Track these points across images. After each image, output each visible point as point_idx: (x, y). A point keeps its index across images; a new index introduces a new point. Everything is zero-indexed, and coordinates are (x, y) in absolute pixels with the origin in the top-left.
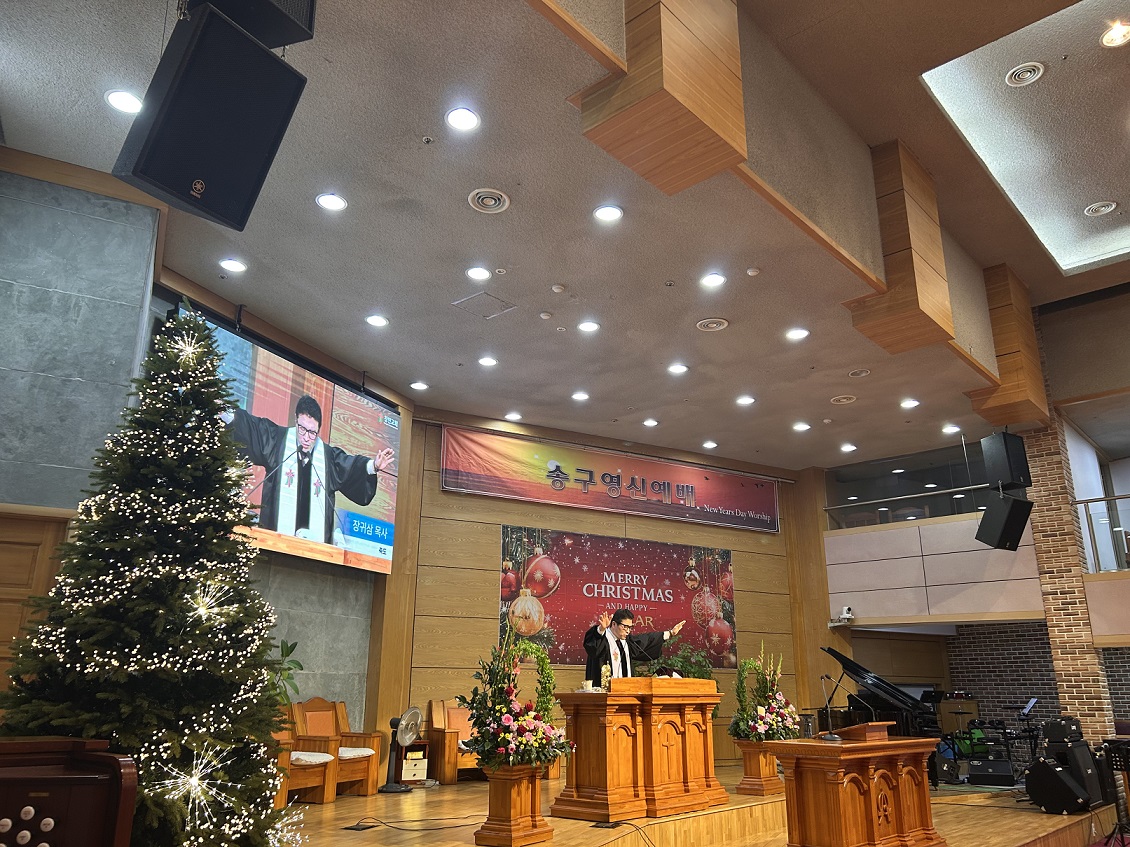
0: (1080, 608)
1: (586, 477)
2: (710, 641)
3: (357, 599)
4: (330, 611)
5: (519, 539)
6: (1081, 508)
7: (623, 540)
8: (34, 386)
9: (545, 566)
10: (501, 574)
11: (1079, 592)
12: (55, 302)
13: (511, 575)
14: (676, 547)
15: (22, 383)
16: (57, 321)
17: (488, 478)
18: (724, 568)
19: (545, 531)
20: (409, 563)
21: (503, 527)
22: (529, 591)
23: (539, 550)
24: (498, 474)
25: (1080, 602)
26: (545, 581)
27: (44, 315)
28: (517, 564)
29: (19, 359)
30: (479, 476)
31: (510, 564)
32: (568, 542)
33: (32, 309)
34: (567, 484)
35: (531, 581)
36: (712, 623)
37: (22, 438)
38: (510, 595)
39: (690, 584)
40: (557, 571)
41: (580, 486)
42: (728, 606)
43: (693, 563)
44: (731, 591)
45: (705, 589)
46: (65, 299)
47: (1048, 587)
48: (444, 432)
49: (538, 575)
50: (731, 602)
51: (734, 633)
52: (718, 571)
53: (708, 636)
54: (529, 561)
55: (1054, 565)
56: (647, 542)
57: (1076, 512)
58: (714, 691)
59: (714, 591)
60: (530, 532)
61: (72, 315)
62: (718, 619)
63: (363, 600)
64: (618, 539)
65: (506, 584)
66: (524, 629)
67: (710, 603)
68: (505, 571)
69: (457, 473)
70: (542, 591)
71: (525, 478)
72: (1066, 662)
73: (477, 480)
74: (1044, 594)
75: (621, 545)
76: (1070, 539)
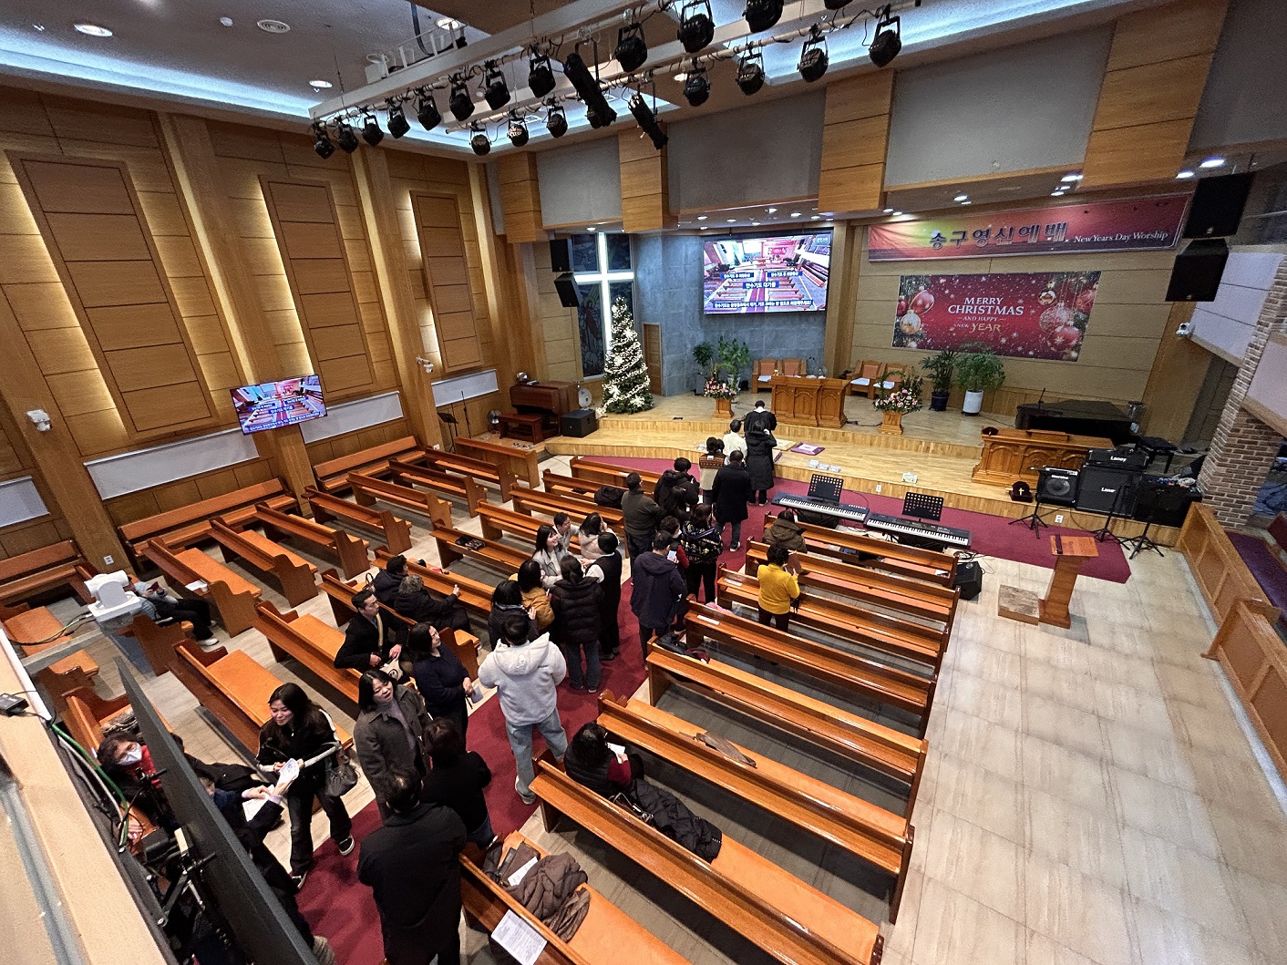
0: (1254, 365)
1: (960, 236)
2: (1053, 342)
4: (799, 326)
5: (910, 283)
7: (986, 275)
9: (926, 297)
10: (898, 303)
13: (903, 303)
14: (1035, 275)
17: (892, 250)
18: (1089, 287)
19: (927, 276)
21: (902, 277)
22: (912, 311)
23: (922, 288)
24: (898, 247)
26: (924, 305)
28: (907, 297)
30: (885, 250)
31: (903, 297)
32: (942, 281)
34: (944, 244)
35: (915, 305)
36: (1058, 329)
38: (902, 313)
39: (1043, 302)
40: (932, 298)
41: (954, 244)
42: (1082, 316)
43: (1052, 285)
44: (1089, 305)
45: (1059, 304)
47: (1253, 340)
48: (870, 229)
49: (920, 302)
50: (1087, 313)
51: (1083, 336)
52: (1079, 290)
53: (1052, 338)
54: (916, 294)
56: (1008, 274)
59: (1069, 306)
60: (917, 278)
62: (1066, 326)
64: (981, 276)
65: (900, 307)
66: (907, 330)
67: (1062, 314)
68: (900, 301)
69: (874, 251)
70: (921, 311)
71: (915, 246)
73: (886, 253)
74: (1251, 345)
75: (984, 279)
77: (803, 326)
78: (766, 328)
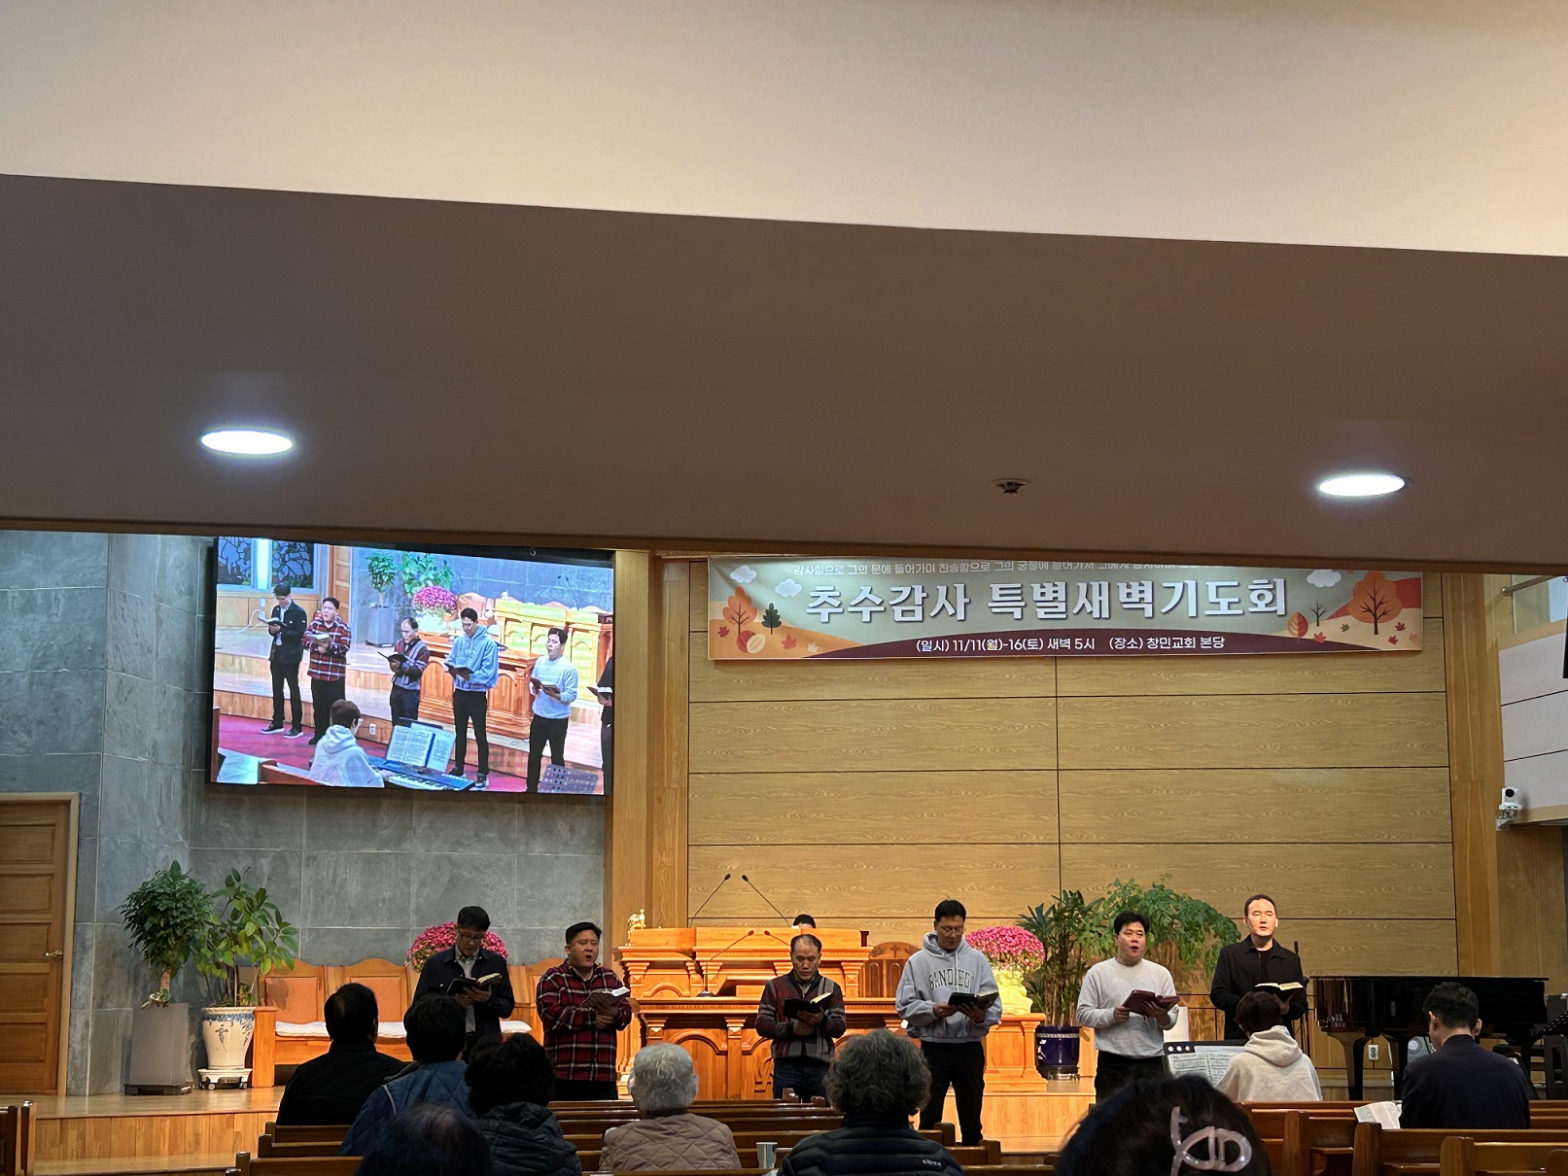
3: (572, 830)
4: (522, 848)
8: (32, 684)
12: (39, 601)
15: (24, 682)
16: (43, 618)
20: (675, 773)
27: (31, 616)
29: (17, 660)
33: (24, 612)
37: (29, 733)
46: (46, 595)
61: (54, 610)
63: (584, 831)
77: (538, 849)
78: (417, 848)
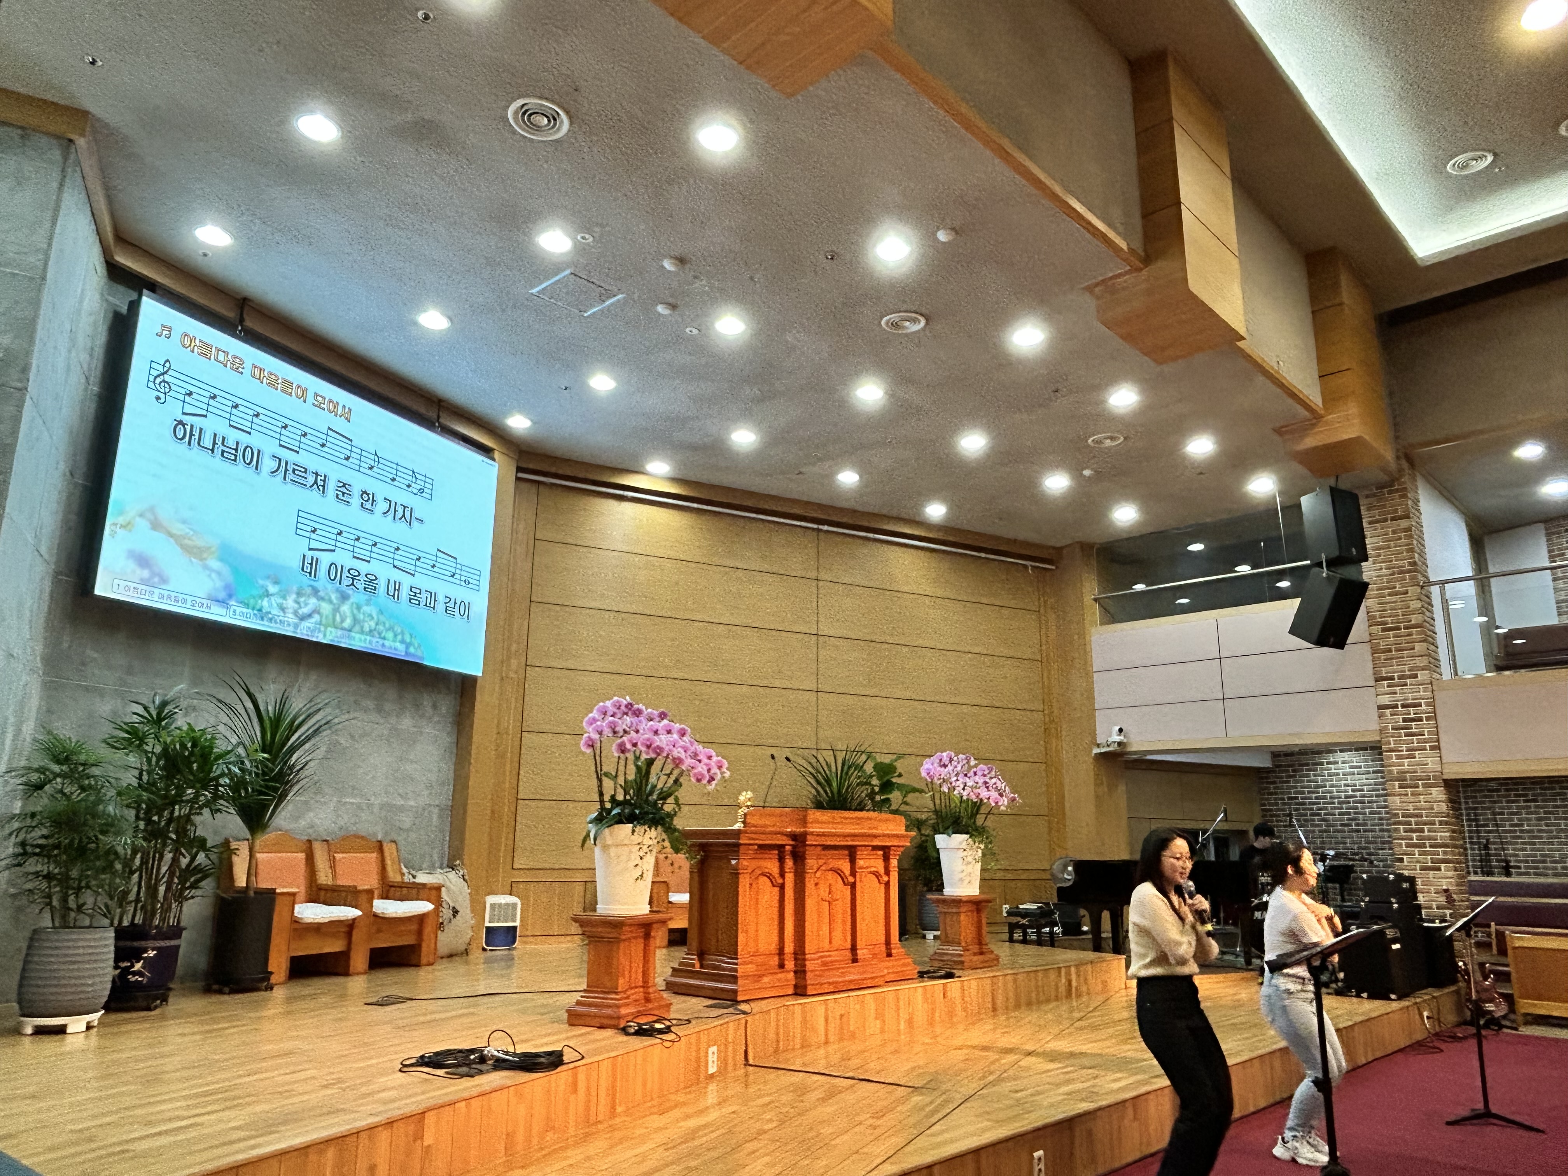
0: (1426, 727)
3: (435, 707)
4: (393, 720)
6: (1435, 590)
11: (1428, 705)
20: (514, 662)
25: (1428, 719)
47: (1385, 700)
55: (1395, 669)
57: (1429, 597)
58: (902, 831)
63: (444, 710)
72: (1404, 798)
74: (1380, 707)
76: (1418, 633)
